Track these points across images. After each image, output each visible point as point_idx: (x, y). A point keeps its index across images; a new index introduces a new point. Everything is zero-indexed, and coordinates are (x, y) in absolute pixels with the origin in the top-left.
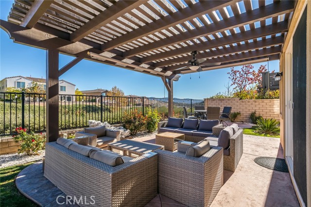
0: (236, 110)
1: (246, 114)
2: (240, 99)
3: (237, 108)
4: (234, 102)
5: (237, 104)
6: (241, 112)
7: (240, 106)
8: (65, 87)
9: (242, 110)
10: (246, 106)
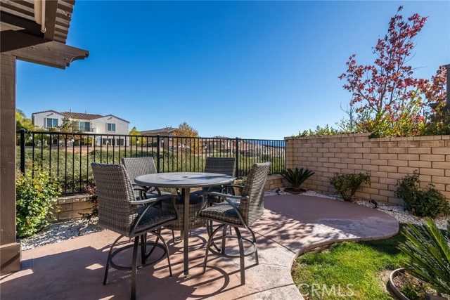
0: (359, 167)
1: (388, 181)
2: (370, 137)
3: (363, 161)
4: (354, 145)
5: (362, 150)
6: (373, 174)
7: (372, 156)
8: (114, 125)
9: (375, 168)
10: (389, 156)
